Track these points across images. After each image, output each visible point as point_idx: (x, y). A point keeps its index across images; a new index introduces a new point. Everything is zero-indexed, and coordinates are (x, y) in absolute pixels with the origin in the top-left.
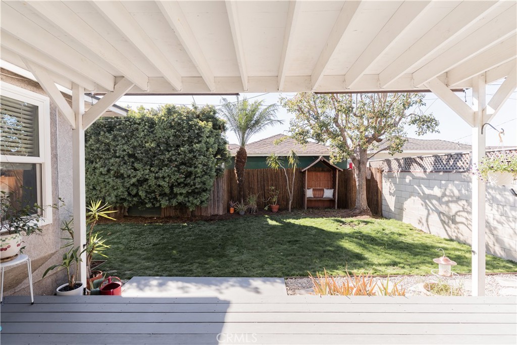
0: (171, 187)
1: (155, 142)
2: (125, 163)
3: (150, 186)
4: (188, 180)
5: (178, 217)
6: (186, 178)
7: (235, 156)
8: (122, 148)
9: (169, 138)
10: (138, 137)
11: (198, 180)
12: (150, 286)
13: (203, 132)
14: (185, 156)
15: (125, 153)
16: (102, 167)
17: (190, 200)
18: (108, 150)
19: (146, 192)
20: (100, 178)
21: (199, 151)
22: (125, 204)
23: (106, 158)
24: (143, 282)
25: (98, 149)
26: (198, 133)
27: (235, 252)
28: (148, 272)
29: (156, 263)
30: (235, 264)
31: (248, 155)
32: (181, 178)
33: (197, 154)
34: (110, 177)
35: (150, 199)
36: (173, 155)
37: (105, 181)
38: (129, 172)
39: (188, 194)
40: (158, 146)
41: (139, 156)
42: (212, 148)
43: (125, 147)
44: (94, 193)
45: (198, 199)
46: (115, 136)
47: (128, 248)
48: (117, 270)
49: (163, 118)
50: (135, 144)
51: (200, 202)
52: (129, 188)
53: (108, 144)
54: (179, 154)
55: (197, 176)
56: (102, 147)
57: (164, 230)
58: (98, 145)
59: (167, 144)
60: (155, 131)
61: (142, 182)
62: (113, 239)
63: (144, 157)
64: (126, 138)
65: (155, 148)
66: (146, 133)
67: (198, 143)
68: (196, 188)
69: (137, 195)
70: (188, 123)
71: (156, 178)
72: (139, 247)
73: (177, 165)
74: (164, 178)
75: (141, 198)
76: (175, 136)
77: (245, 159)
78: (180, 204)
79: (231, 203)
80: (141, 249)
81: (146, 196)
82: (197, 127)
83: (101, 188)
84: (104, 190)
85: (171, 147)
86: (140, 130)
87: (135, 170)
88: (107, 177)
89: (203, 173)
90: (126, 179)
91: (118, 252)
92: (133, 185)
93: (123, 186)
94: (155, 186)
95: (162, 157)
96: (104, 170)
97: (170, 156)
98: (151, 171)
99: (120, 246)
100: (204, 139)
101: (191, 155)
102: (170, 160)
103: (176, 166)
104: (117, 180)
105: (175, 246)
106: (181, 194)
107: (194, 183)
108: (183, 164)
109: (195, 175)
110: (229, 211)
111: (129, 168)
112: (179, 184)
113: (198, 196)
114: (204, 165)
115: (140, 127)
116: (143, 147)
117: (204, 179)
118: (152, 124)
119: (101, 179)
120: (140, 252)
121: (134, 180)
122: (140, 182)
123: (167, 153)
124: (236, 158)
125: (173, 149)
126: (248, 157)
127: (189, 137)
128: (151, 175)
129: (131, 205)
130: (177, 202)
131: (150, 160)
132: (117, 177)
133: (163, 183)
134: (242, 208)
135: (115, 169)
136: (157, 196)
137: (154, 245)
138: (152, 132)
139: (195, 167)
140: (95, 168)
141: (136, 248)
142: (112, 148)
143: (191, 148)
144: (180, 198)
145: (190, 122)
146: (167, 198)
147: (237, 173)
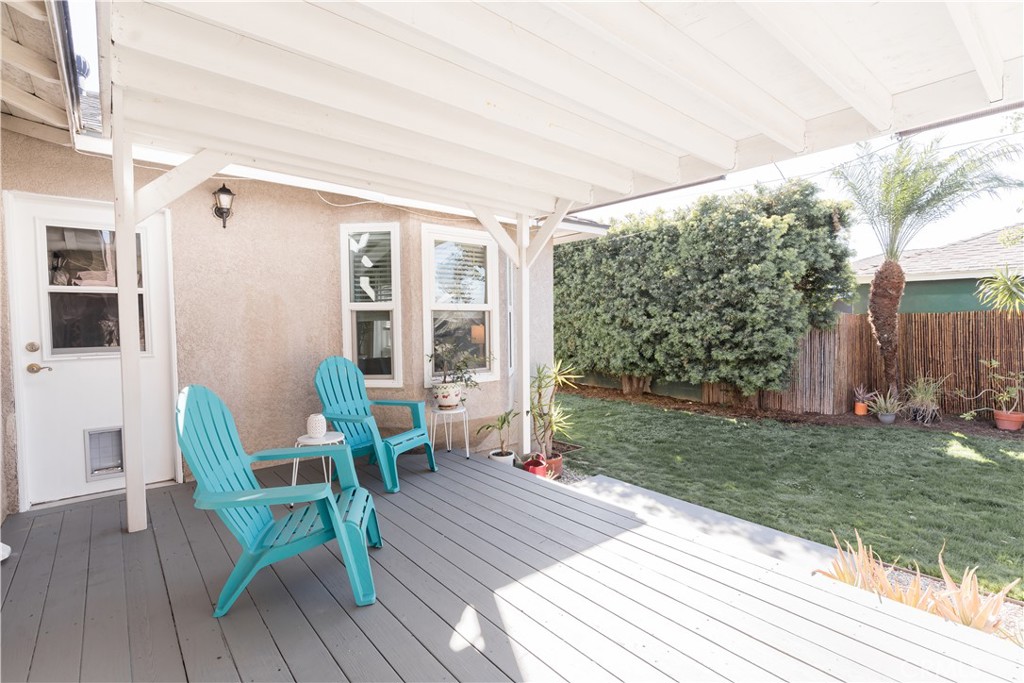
0: (709, 348)
1: (678, 267)
2: (635, 306)
3: (672, 345)
4: (739, 337)
5: (730, 407)
6: (735, 331)
7: (869, 281)
8: (631, 282)
9: (702, 257)
10: (653, 262)
11: (758, 336)
12: (610, 492)
13: (770, 238)
14: (733, 289)
15: (635, 289)
16: (606, 312)
17: (743, 374)
18: (613, 286)
19: (667, 354)
20: (602, 329)
21: (760, 278)
22: (637, 373)
23: (610, 299)
24: (605, 484)
25: (599, 286)
26: (757, 243)
27: (795, 486)
28: (623, 475)
29: (642, 467)
30: (775, 503)
31: (907, 279)
32: (727, 331)
33: (755, 284)
34: (616, 328)
35: (673, 367)
36: (709, 288)
37: (608, 334)
38: (640, 320)
39: (740, 364)
40: (685, 274)
41: (655, 293)
42: (792, 270)
43: (635, 280)
44: (596, 352)
45: (761, 375)
46: (621, 264)
47: (619, 439)
48: (591, 462)
49: (691, 223)
50: (648, 274)
51: (763, 379)
52: (641, 346)
53: (613, 277)
54: (721, 287)
55: (757, 328)
56: (605, 283)
57: (687, 423)
58: (599, 280)
59: (700, 270)
60: (678, 249)
61: (660, 336)
62: (608, 422)
63: (662, 294)
64: (635, 265)
65: (678, 279)
66: (664, 253)
67: (757, 263)
68: (756, 352)
69: (652, 359)
70: (738, 225)
71: (682, 331)
72: (633, 440)
73: (716, 307)
74: (694, 330)
75: (659, 365)
76: (713, 253)
77: (898, 289)
78: (724, 380)
79: (860, 392)
80: (635, 443)
81: (666, 362)
82: (756, 231)
83: (605, 345)
84: (608, 349)
85: (706, 274)
86: (656, 249)
87: (649, 316)
88: (611, 328)
89: (771, 322)
90: (637, 332)
91: (604, 441)
92: (647, 341)
93: (632, 342)
94: (680, 345)
95: (691, 294)
96: (607, 317)
97: (705, 291)
98: (674, 320)
99: (610, 433)
100: (773, 252)
101: (742, 288)
102: (706, 299)
103: (716, 309)
104: (624, 332)
105: (687, 451)
106: (727, 362)
107: (750, 342)
108: (728, 304)
109: (753, 326)
110: (852, 408)
111: (640, 313)
112: (723, 343)
113: (762, 368)
114: (771, 306)
115: (655, 245)
116: (660, 278)
117: (770, 334)
118: (674, 236)
119: (604, 331)
120: (631, 447)
121: (646, 334)
122: (658, 337)
123: (699, 286)
124: (872, 288)
125: (710, 277)
126: (908, 283)
127: (739, 253)
128: (672, 325)
129: (645, 374)
130: (718, 377)
131: (671, 300)
132: (625, 329)
133: (692, 340)
134: (889, 405)
135: (621, 316)
136: (685, 363)
137: (656, 442)
138: (674, 250)
139: (753, 311)
140: (597, 315)
141: (627, 441)
142: (617, 282)
143: (744, 274)
144: (724, 370)
145: (742, 224)
146: (701, 368)
147: (873, 322)
